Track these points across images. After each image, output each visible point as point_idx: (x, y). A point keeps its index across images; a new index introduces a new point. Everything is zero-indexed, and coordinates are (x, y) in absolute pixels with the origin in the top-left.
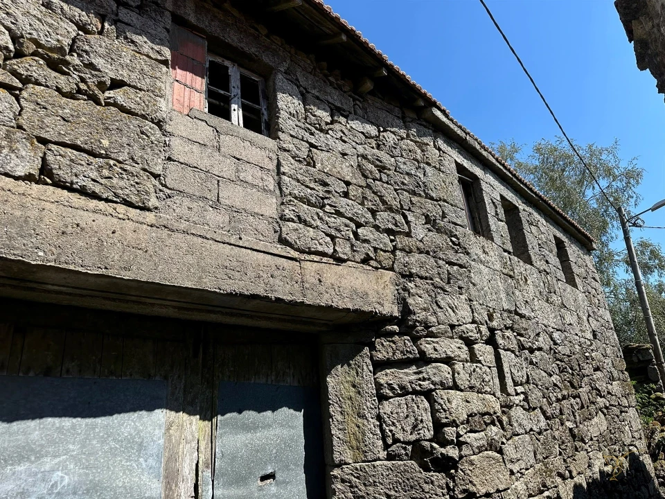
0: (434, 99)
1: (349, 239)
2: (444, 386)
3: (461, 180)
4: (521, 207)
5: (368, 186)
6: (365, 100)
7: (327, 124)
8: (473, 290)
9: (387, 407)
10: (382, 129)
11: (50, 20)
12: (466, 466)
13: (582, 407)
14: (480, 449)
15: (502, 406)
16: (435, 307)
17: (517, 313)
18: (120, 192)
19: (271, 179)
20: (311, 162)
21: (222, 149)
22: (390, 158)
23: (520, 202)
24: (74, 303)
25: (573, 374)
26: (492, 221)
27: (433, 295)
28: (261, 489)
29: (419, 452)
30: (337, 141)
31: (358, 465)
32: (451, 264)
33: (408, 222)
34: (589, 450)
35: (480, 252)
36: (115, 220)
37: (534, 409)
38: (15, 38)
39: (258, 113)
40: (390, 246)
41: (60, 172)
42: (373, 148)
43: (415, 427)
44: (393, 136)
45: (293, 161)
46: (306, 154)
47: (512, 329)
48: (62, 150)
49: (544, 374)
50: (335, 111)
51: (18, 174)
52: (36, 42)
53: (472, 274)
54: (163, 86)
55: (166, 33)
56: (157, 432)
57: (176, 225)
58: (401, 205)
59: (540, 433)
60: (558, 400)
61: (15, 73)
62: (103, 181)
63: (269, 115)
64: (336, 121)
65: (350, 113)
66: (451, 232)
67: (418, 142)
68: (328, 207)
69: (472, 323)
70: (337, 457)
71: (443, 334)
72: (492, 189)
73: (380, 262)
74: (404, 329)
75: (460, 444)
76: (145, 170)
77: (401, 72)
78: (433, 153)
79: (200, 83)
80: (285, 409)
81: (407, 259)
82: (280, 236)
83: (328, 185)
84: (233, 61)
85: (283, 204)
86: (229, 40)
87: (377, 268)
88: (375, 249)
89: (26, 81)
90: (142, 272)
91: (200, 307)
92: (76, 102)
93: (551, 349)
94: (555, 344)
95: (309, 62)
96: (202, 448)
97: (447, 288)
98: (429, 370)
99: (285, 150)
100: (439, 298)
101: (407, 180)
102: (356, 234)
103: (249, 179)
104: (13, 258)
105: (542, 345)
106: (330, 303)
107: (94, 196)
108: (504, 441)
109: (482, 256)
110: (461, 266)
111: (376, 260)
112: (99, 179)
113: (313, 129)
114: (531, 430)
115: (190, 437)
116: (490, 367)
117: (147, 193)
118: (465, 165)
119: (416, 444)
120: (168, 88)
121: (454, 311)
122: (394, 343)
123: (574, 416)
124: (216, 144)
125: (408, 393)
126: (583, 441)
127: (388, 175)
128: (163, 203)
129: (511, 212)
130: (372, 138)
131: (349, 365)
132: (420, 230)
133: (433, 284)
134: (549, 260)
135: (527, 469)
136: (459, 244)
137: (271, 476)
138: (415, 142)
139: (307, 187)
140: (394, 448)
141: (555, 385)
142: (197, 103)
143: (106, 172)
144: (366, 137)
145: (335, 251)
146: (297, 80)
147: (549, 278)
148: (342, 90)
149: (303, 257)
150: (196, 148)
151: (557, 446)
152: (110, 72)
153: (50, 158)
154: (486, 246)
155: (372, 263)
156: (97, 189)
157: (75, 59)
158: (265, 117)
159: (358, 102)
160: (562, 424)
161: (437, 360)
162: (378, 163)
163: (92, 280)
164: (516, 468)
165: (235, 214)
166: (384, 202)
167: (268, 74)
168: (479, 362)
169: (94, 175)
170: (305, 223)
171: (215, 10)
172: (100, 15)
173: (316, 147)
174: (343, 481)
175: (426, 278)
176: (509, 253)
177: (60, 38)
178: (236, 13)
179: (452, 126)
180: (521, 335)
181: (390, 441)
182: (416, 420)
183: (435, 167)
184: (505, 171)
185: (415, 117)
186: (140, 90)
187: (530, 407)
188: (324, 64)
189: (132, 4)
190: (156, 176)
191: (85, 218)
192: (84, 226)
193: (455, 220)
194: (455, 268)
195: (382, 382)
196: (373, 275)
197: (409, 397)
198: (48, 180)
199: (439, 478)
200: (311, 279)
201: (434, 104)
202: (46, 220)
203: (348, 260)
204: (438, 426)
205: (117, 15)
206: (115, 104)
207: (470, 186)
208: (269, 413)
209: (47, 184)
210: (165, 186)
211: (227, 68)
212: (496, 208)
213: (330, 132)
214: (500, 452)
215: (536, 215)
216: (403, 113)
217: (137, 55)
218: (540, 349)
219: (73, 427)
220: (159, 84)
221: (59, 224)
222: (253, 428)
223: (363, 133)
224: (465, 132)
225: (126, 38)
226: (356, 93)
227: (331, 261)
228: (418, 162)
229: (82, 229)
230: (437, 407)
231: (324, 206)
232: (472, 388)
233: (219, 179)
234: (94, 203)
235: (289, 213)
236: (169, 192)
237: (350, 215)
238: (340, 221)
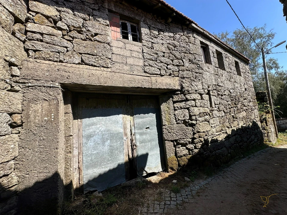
0: (192, 20)
1: (165, 69)
2: (192, 106)
3: (201, 47)
4: (223, 53)
5: (171, 53)
6: (169, 25)
7: (157, 35)
8: (203, 80)
9: (176, 112)
10: (175, 34)
11: (75, 19)
12: (198, 125)
13: (238, 110)
14: (202, 121)
15: (210, 111)
16: (191, 86)
17: (218, 85)
18: (101, 64)
19: (141, 55)
20: (152, 48)
21: (127, 48)
22: (178, 43)
23: (223, 51)
24: (98, 92)
25: (236, 101)
26: (212, 59)
27: (190, 82)
28: (146, 130)
29: (185, 122)
30: (160, 40)
31: (169, 125)
32: (197, 73)
33: (183, 62)
34: (239, 121)
35: (207, 68)
36: (101, 72)
37: (221, 111)
38: (68, 26)
39: (136, 35)
40: (178, 70)
41: (86, 61)
42: (172, 40)
43: (184, 116)
44: (179, 35)
45: (147, 48)
46: (151, 46)
47: (216, 90)
48: (85, 55)
49: (225, 101)
50: (160, 30)
51: (76, 63)
52: (73, 26)
53: (204, 75)
54: (108, 32)
55: (107, 16)
56: (121, 119)
57: (116, 71)
58: (181, 57)
59: (222, 117)
60: (229, 108)
61: (70, 36)
62: (96, 62)
63: (140, 36)
64: (160, 34)
65: (165, 30)
66: (197, 63)
67: (187, 36)
68: (158, 60)
69: (202, 89)
70: (164, 124)
71: (193, 93)
72: (213, 48)
73: (174, 75)
74: (181, 93)
75: (196, 120)
76: (106, 57)
77: (180, 13)
78: (192, 39)
79: (119, 30)
80: (151, 113)
81: (183, 73)
82: (144, 71)
83: (158, 54)
84: (128, 21)
85: (144, 61)
86: (125, 14)
87: (173, 77)
88: (173, 71)
89: (73, 38)
90: (109, 84)
91: (126, 91)
92: (87, 42)
93: (229, 94)
94: (231, 93)
95: (150, 16)
96: (131, 122)
97: (195, 80)
98: (188, 102)
99: (144, 46)
100: (192, 83)
101: (183, 49)
102: (167, 68)
103: (135, 56)
104: (79, 83)
105: (226, 94)
106: (159, 87)
107: (95, 66)
108: (210, 119)
109: (208, 70)
110: (200, 73)
111: (173, 74)
112: (95, 62)
113: (153, 38)
114: (219, 116)
115: (128, 120)
116: (207, 101)
117: (108, 63)
118: (203, 41)
119: (184, 120)
120: (110, 33)
121: (197, 86)
122: (179, 96)
123: (235, 112)
124: (125, 47)
125: (182, 108)
126: (237, 118)
127: (177, 48)
128: (112, 65)
129: (219, 55)
130: (172, 37)
131: (167, 103)
132: (187, 64)
133: (191, 79)
134: (232, 68)
135: (216, 126)
136: (200, 67)
137: (148, 128)
138: (186, 36)
139: (151, 55)
140: (178, 121)
141: (229, 104)
142: (118, 36)
143: (97, 59)
144: (170, 37)
145: (160, 73)
146: (147, 23)
147: (231, 74)
148: (161, 23)
149: (151, 76)
150: (119, 49)
151: (228, 120)
152: (93, 31)
153: (83, 58)
154: (209, 66)
155: (172, 75)
156: (95, 64)
157: (84, 29)
158: (139, 36)
159: (167, 26)
160: (230, 114)
161: (191, 100)
162: (174, 45)
163: (99, 87)
164: (213, 126)
165: (131, 66)
166: (176, 57)
167: (138, 23)
168: (204, 99)
169: (94, 61)
170: (151, 66)
171: (120, 5)
172: (88, 14)
173: (154, 43)
174: (165, 129)
175: (189, 78)
176: (217, 68)
177: (79, 24)
178: (126, 4)
179: (199, 29)
180: (219, 91)
181: (177, 120)
182: (184, 115)
183: (193, 43)
184: (218, 41)
185: (186, 28)
186: (102, 35)
187: (220, 111)
188: (155, 16)
189: (96, 9)
190: (110, 59)
191: (94, 72)
192: (94, 74)
193: (199, 60)
194: (198, 74)
195: (175, 106)
196: (172, 79)
197: (182, 109)
198: (84, 64)
199: (190, 128)
200: (154, 81)
201: (192, 22)
202: (85, 73)
203: (165, 75)
204: (190, 116)
205: (93, 13)
206: (96, 40)
207: (205, 48)
208: (147, 114)
209: (84, 65)
210: (112, 61)
211: (126, 23)
212: (214, 54)
213: (158, 37)
214: (209, 122)
215: (229, 55)
216: (182, 27)
217: (100, 24)
218: (225, 95)
219: (102, 119)
220: (107, 32)
221: (88, 74)
222: (143, 118)
223: (169, 36)
224: (203, 30)
225: (96, 20)
226: (167, 24)
227: (160, 76)
228: (187, 43)
229: (94, 75)
230: (190, 111)
231: (157, 60)
232: (201, 106)
233: (126, 57)
234: (95, 68)
235: (146, 64)
236: (113, 62)
237: (165, 62)
238: (162, 64)
